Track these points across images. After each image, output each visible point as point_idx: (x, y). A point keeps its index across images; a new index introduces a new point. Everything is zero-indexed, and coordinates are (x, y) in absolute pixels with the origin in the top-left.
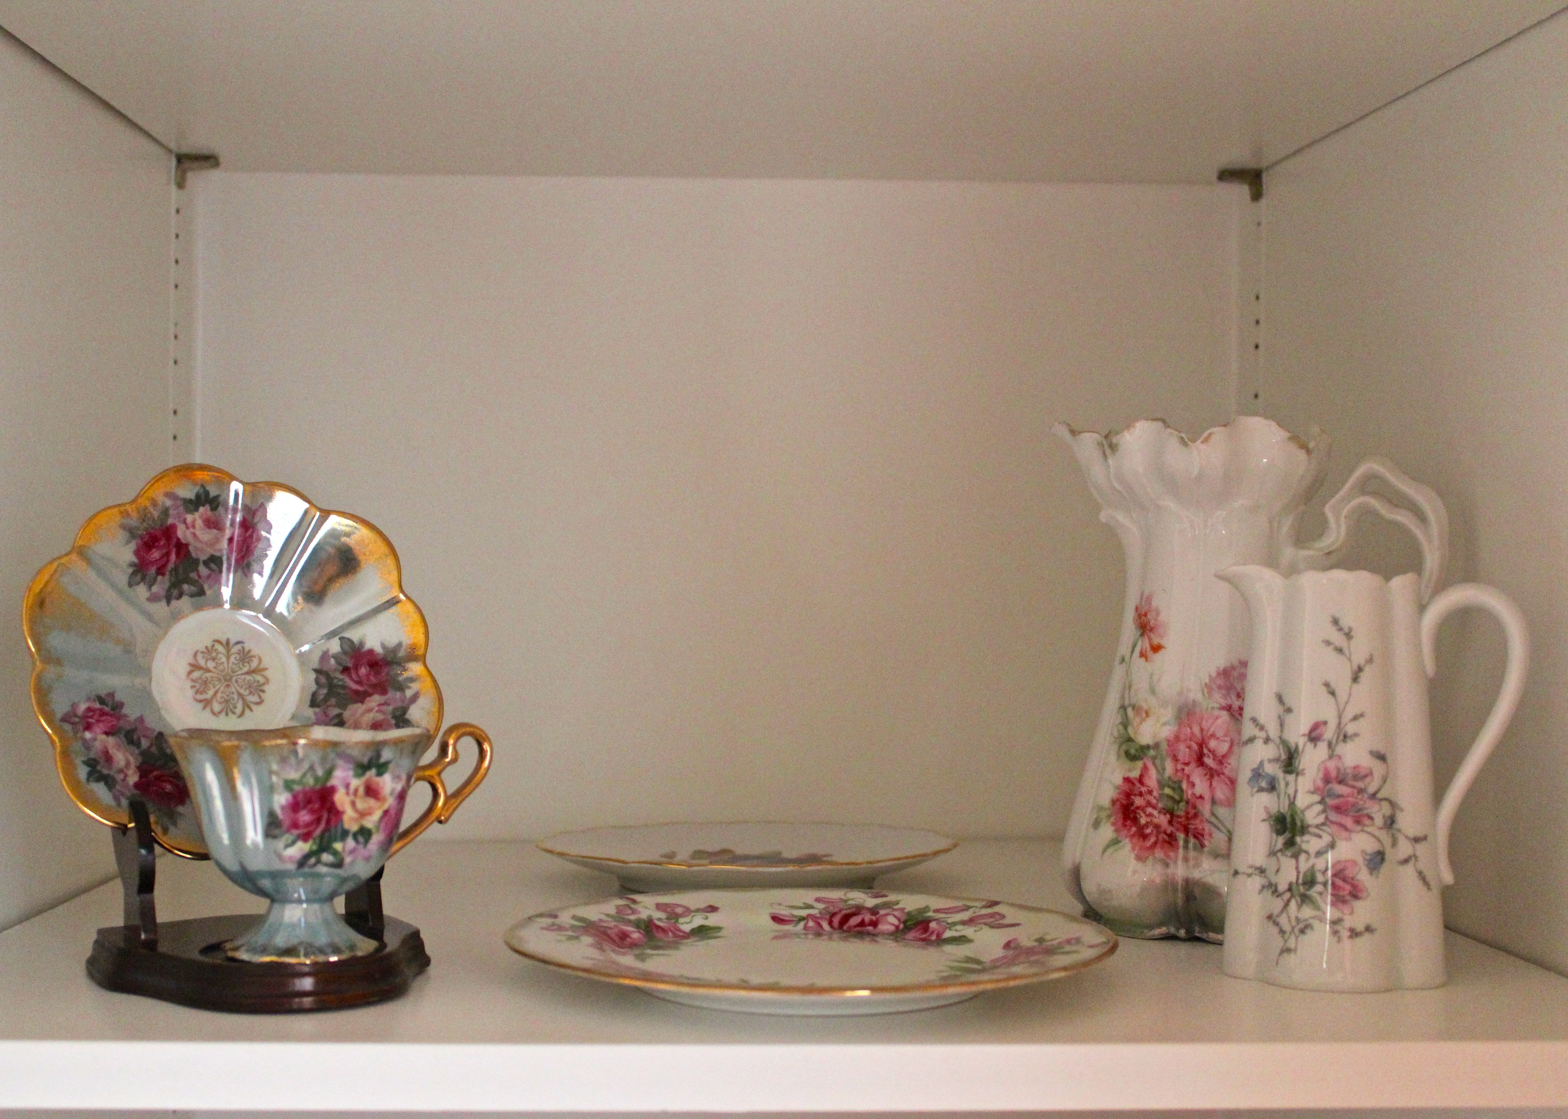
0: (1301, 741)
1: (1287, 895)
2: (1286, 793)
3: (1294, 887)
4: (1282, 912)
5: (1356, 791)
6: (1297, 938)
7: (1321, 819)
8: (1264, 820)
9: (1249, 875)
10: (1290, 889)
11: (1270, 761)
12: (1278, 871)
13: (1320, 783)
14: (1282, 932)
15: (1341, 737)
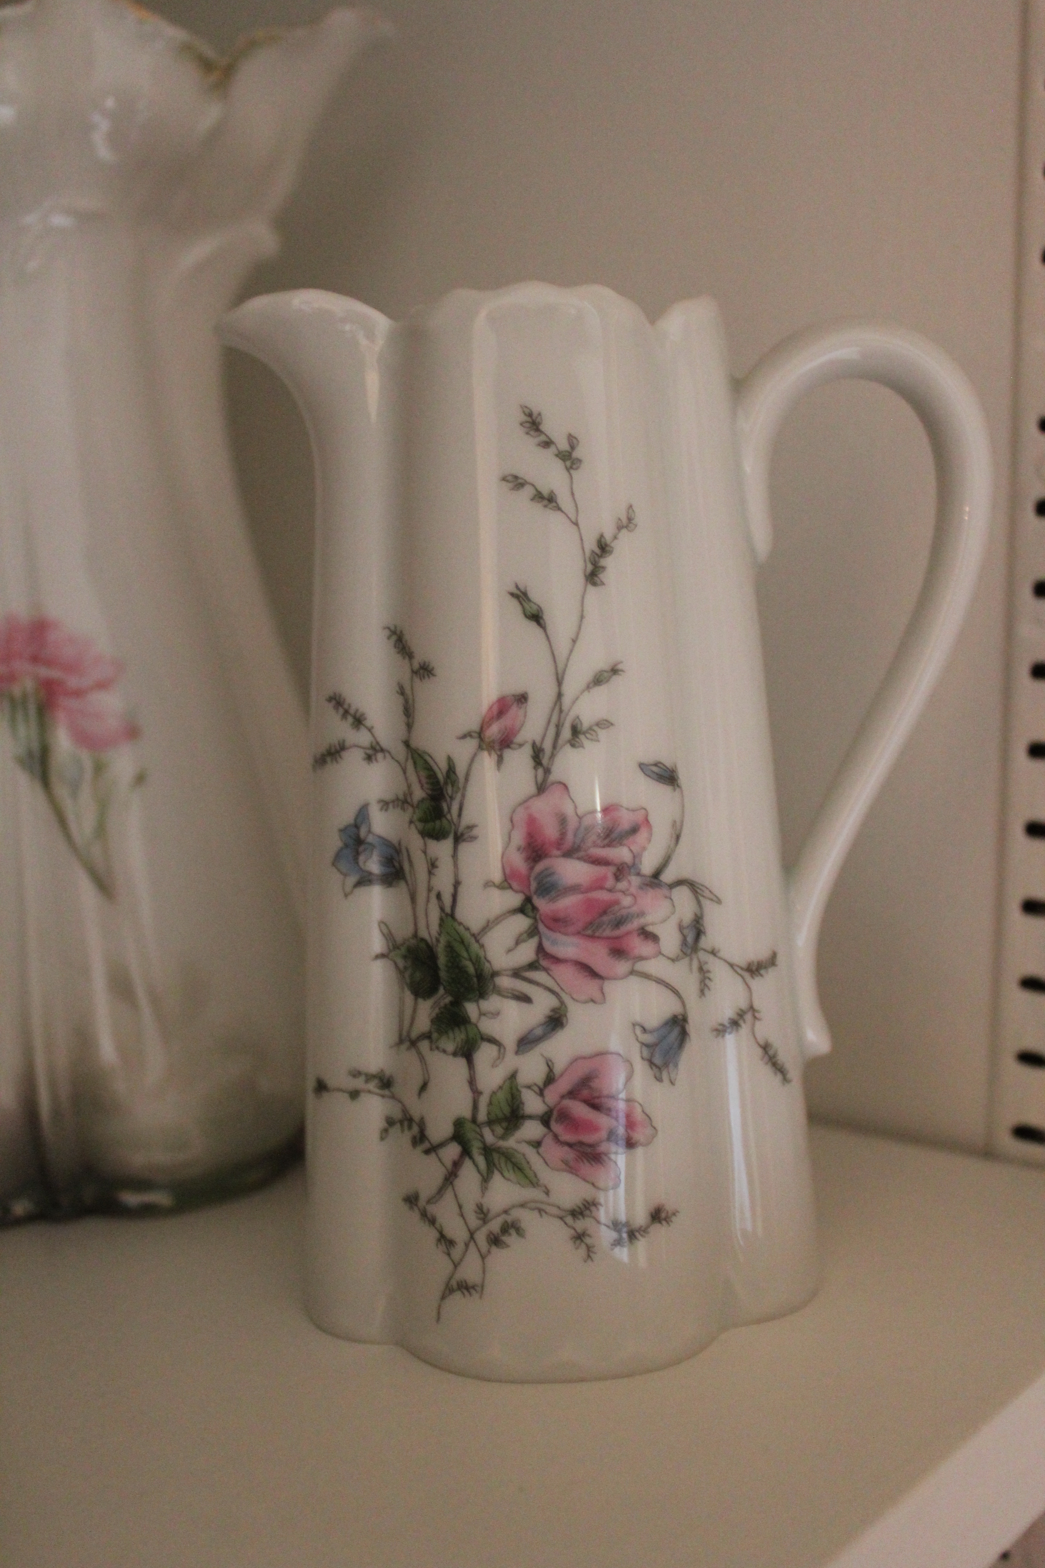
0: (462, 752)
1: (453, 1151)
2: (430, 890)
3: (470, 1132)
4: (440, 1191)
5: (609, 871)
6: (483, 1257)
7: (526, 952)
8: (378, 957)
9: (354, 1094)
10: (459, 1135)
11: (385, 805)
12: (424, 1087)
13: (519, 861)
14: (445, 1241)
15: (566, 733)
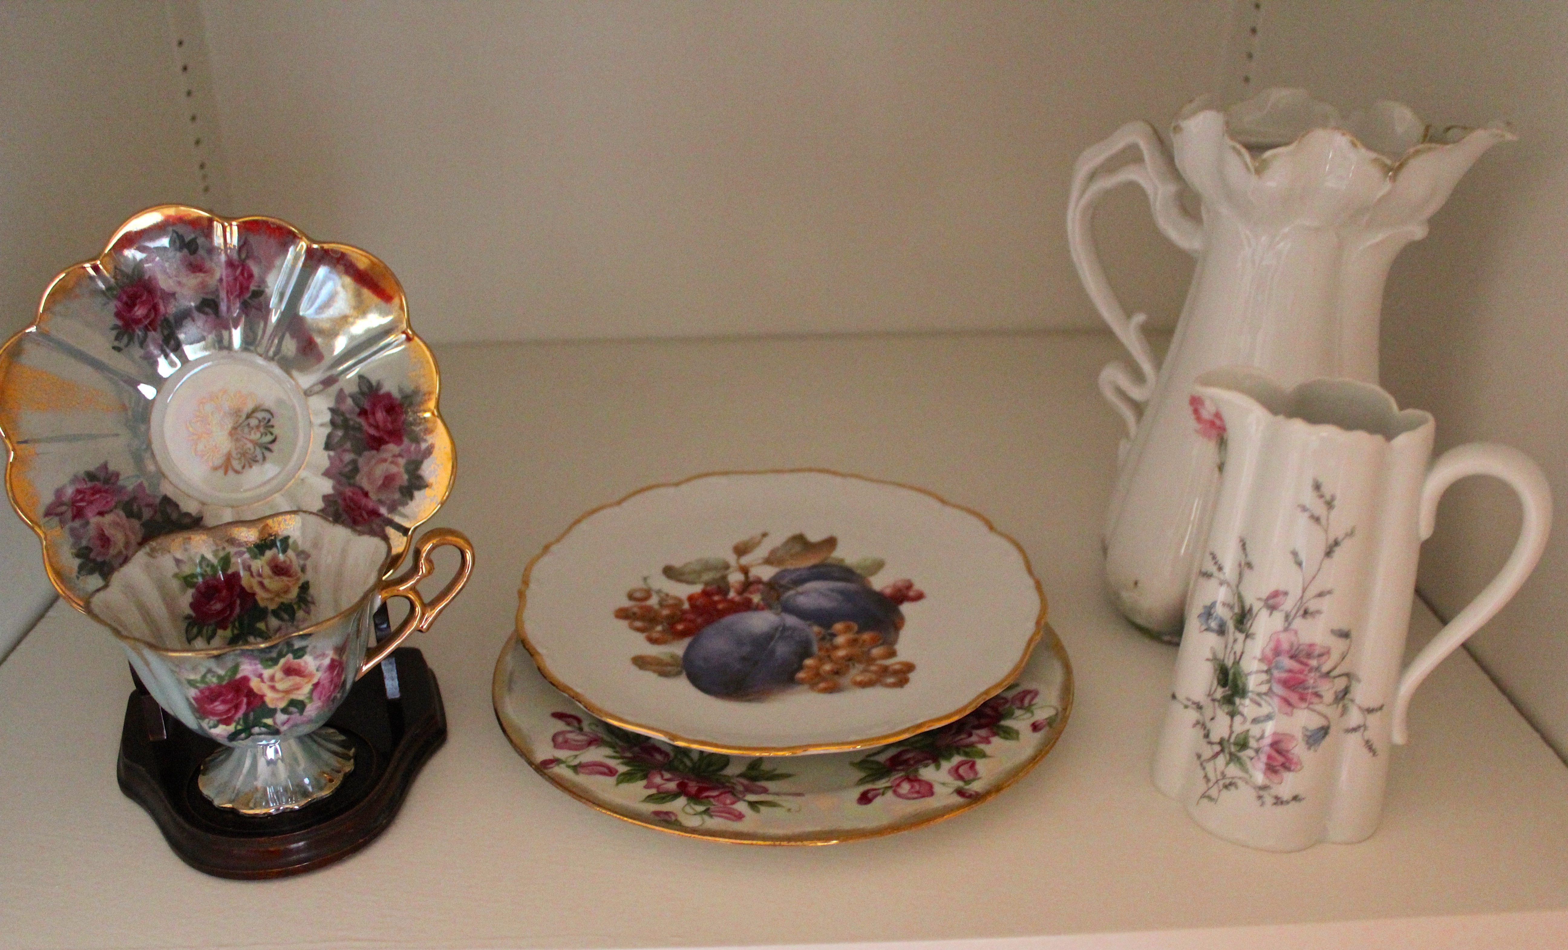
0: (1257, 606)
1: (1217, 748)
2: (1232, 648)
3: (1225, 744)
4: (1209, 760)
5: (1307, 669)
6: (1220, 791)
7: (1264, 688)
8: (1208, 660)
9: (1186, 707)
10: (1221, 743)
11: (1224, 604)
12: (1212, 719)
13: (1269, 653)
14: (1207, 778)
15: (1301, 612)
